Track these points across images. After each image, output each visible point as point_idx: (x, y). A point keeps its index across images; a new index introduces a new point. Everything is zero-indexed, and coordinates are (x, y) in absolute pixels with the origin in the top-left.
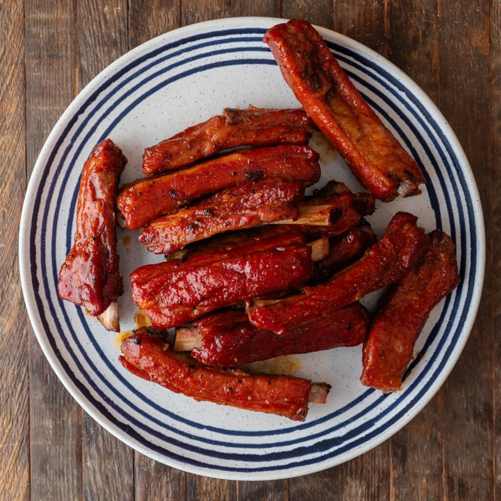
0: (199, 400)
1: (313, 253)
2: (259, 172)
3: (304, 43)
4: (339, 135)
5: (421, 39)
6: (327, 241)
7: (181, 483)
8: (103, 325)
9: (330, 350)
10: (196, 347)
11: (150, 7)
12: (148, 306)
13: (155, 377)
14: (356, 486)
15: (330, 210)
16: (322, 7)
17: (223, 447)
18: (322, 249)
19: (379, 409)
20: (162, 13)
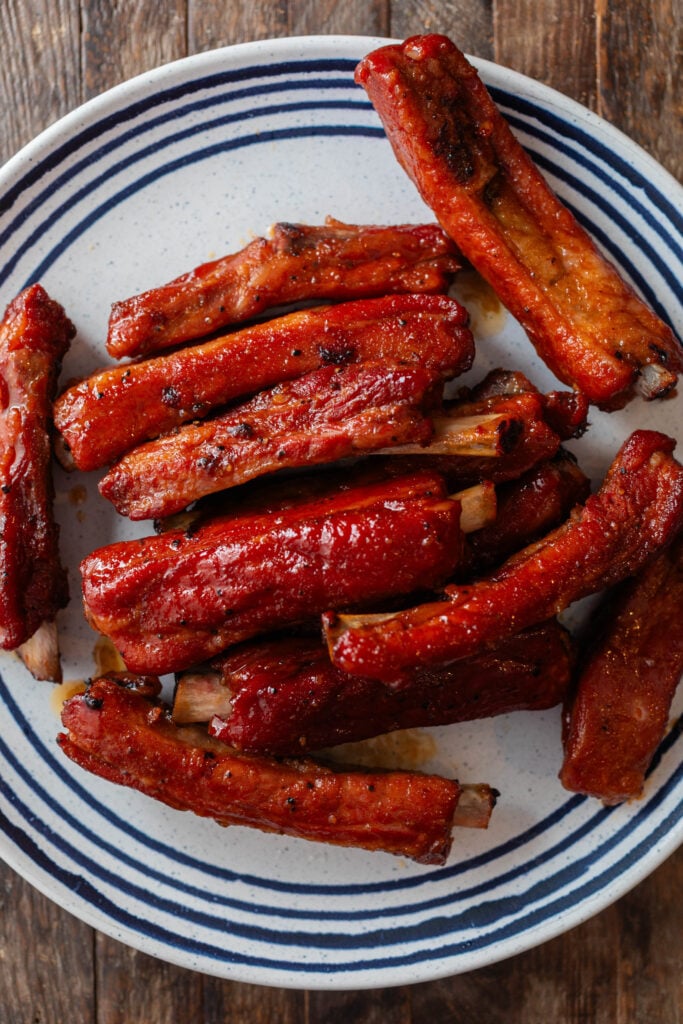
0: (225, 825)
1: (463, 514)
2: (347, 349)
3: (440, 79)
4: (513, 271)
5: (670, 89)
6: (491, 491)
7: (192, 990)
8: (27, 668)
9: (496, 718)
10: (217, 713)
11: (125, 27)
12: (116, 628)
13: (133, 777)
14: (548, 992)
15: (499, 423)
16: (471, 26)
17: (277, 919)
18: (481, 507)
19: (597, 837)
20: (150, 39)
